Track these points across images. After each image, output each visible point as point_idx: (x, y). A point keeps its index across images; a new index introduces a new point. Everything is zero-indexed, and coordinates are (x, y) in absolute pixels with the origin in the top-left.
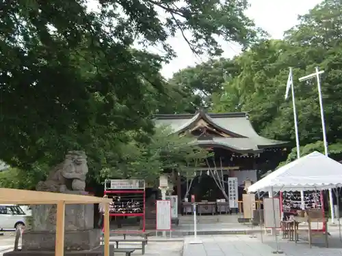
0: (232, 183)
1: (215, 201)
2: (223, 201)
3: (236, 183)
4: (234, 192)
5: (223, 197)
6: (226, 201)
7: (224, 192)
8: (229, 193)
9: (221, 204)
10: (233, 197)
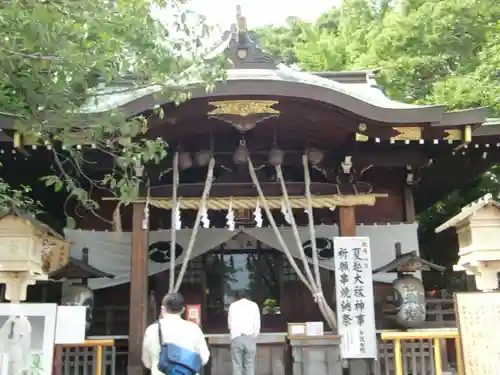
0: (350, 260)
1: (285, 329)
2: (314, 329)
3: (366, 256)
4: (359, 292)
5: (316, 316)
6: (327, 328)
7: (319, 296)
8: (340, 299)
9: (307, 344)
10: (354, 313)
